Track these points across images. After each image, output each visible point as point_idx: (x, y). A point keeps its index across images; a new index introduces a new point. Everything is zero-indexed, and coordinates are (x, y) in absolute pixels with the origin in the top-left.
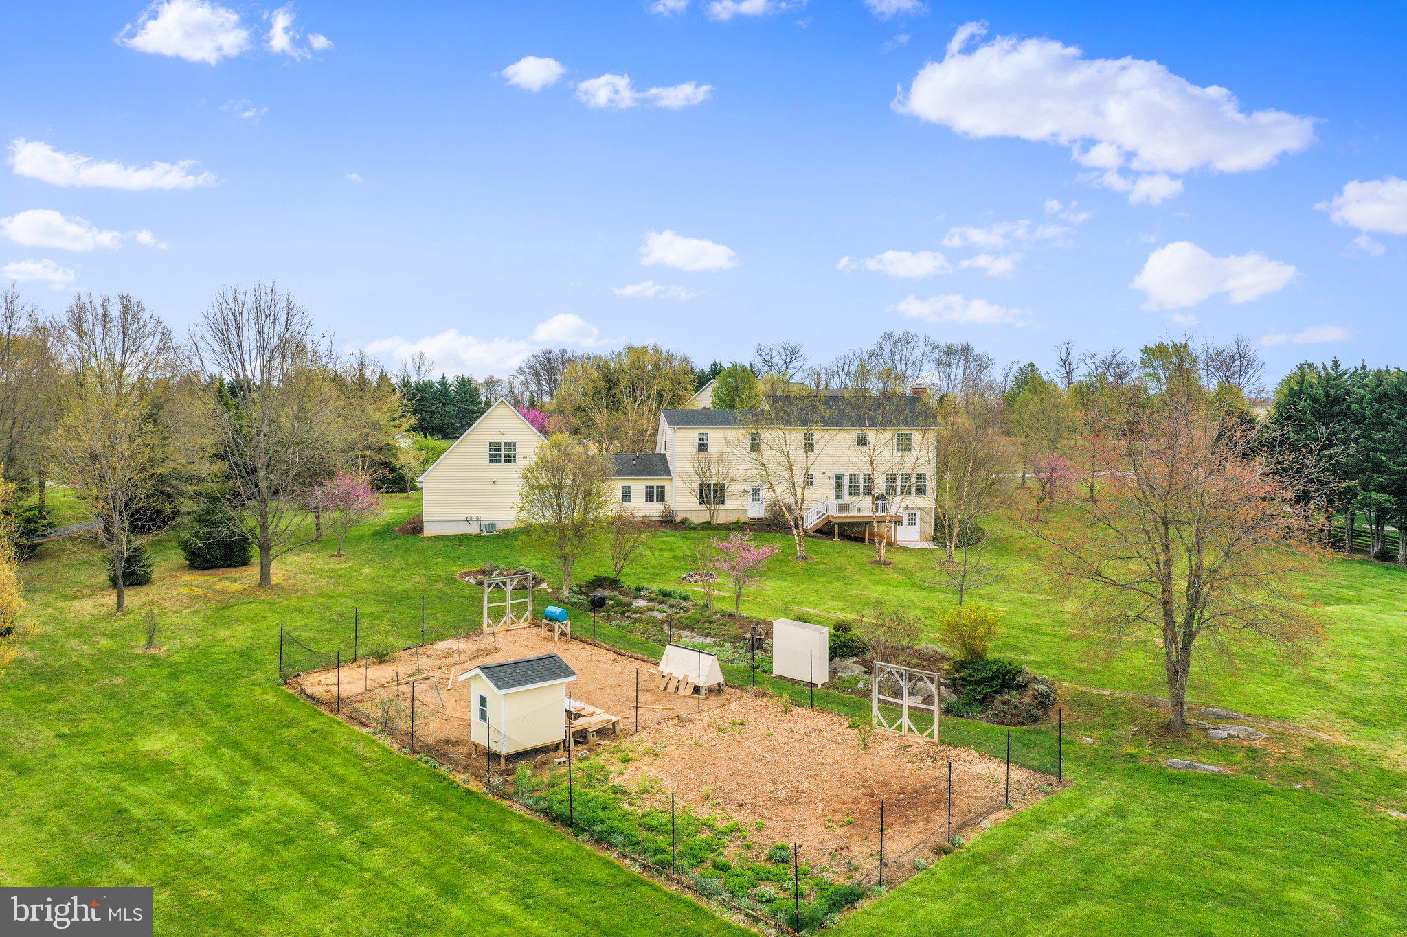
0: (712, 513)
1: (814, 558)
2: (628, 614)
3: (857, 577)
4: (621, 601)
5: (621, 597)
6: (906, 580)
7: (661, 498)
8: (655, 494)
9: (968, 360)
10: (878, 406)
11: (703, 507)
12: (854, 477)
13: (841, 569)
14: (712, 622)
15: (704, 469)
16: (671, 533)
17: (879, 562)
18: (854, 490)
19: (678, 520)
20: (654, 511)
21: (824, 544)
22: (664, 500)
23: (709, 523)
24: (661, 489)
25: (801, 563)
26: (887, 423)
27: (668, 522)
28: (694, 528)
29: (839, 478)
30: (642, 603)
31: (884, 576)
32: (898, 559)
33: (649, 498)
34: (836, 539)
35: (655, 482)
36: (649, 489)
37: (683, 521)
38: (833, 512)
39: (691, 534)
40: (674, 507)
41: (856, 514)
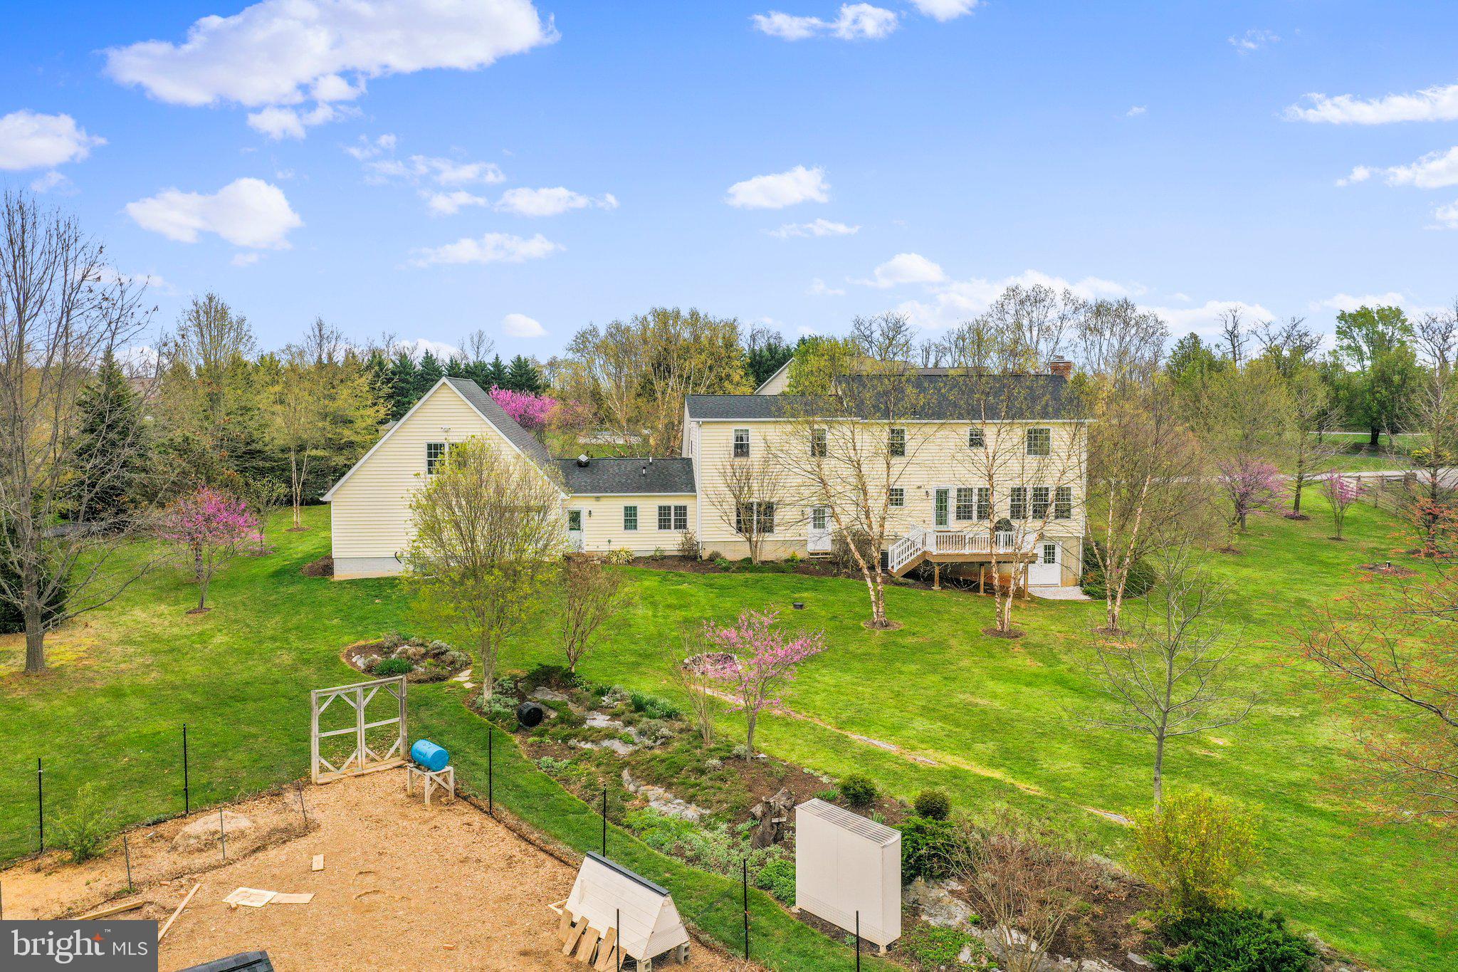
0: (753, 546)
1: (901, 624)
2: (572, 742)
3: (965, 663)
4: (570, 713)
5: (571, 706)
6: (1045, 670)
7: (682, 524)
8: (673, 517)
9: (1126, 324)
10: (1001, 390)
11: (741, 538)
12: (964, 493)
13: (941, 645)
14: (702, 772)
15: (740, 483)
16: (692, 576)
17: (1000, 634)
18: (964, 513)
19: (705, 555)
20: (671, 542)
21: (918, 597)
22: (685, 527)
23: (749, 560)
24: (682, 511)
25: (879, 632)
26: (1015, 414)
27: (690, 559)
28: (728, 568)
29: (942, 496)
30: (600, 721)
31: (1010, 661)
32: (1030, 622)
33: (664, 524)
34: (936, 587)
35: (672, 501)
36: (664, 511)
37: (713, 558)
38: (932, 548)
39: (721, 579)
40: (700, 537)
41: (967, 551)
